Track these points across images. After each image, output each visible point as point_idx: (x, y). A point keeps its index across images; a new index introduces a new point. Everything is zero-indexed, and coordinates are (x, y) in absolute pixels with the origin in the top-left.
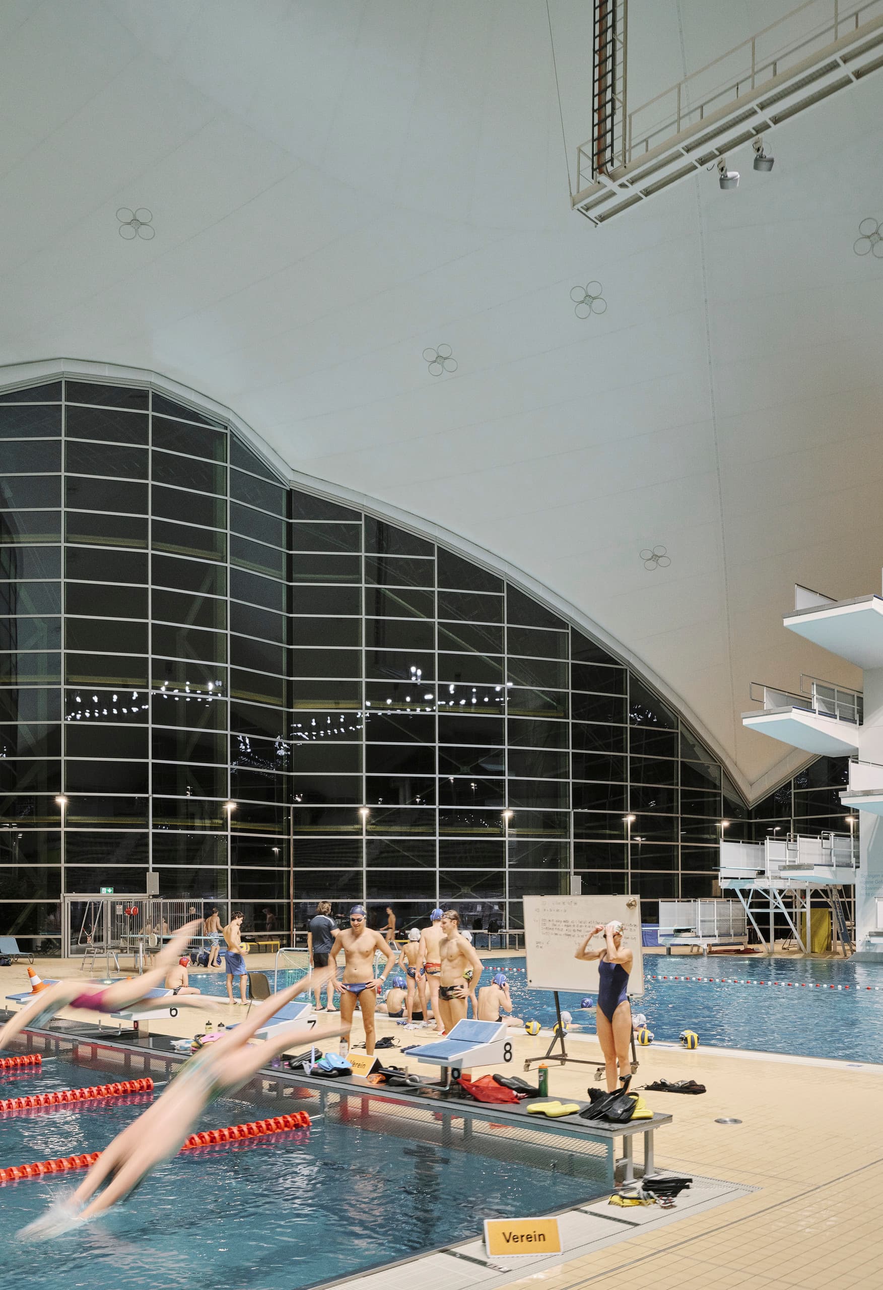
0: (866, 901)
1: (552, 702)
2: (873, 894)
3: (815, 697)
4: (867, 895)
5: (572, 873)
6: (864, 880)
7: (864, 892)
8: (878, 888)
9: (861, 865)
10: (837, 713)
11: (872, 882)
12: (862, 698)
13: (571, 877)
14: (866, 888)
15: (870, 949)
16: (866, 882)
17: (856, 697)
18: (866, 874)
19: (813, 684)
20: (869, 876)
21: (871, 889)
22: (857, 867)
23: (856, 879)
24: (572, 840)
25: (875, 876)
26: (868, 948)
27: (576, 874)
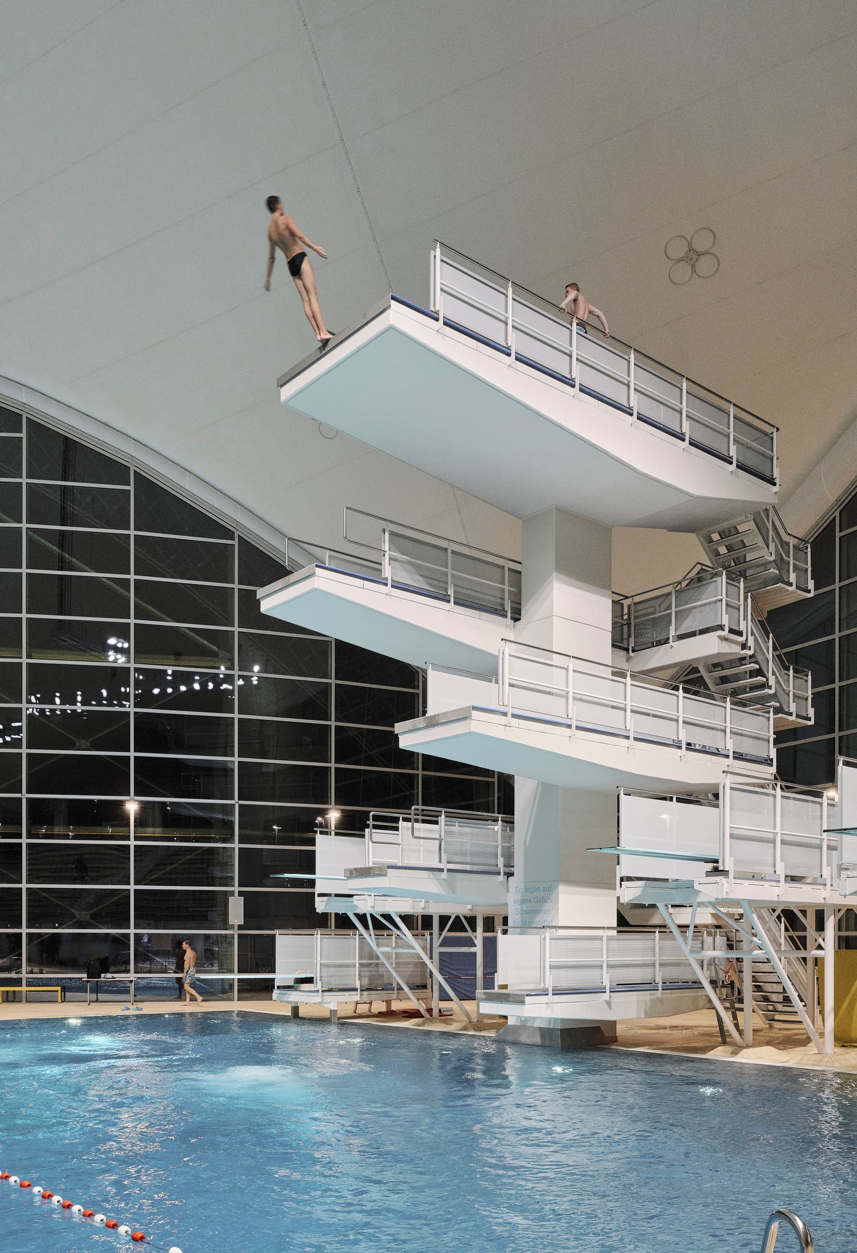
2: (529, 924)
3: (387, 555)
4: (523, 923)
6: (520, 898)
7: (518, 919)
8: (537, 911)
9: (515, 870)
10: (451, 592)
11: (530, 901)
12: (520, 573)
14: (522, 910)
16: (523, 901)
17: (506, 569)
19: (384, 531)
20: (526, 889)
21: (529, 912)
22: (510, 875)
23: (509, 894)
25: (535, 889)
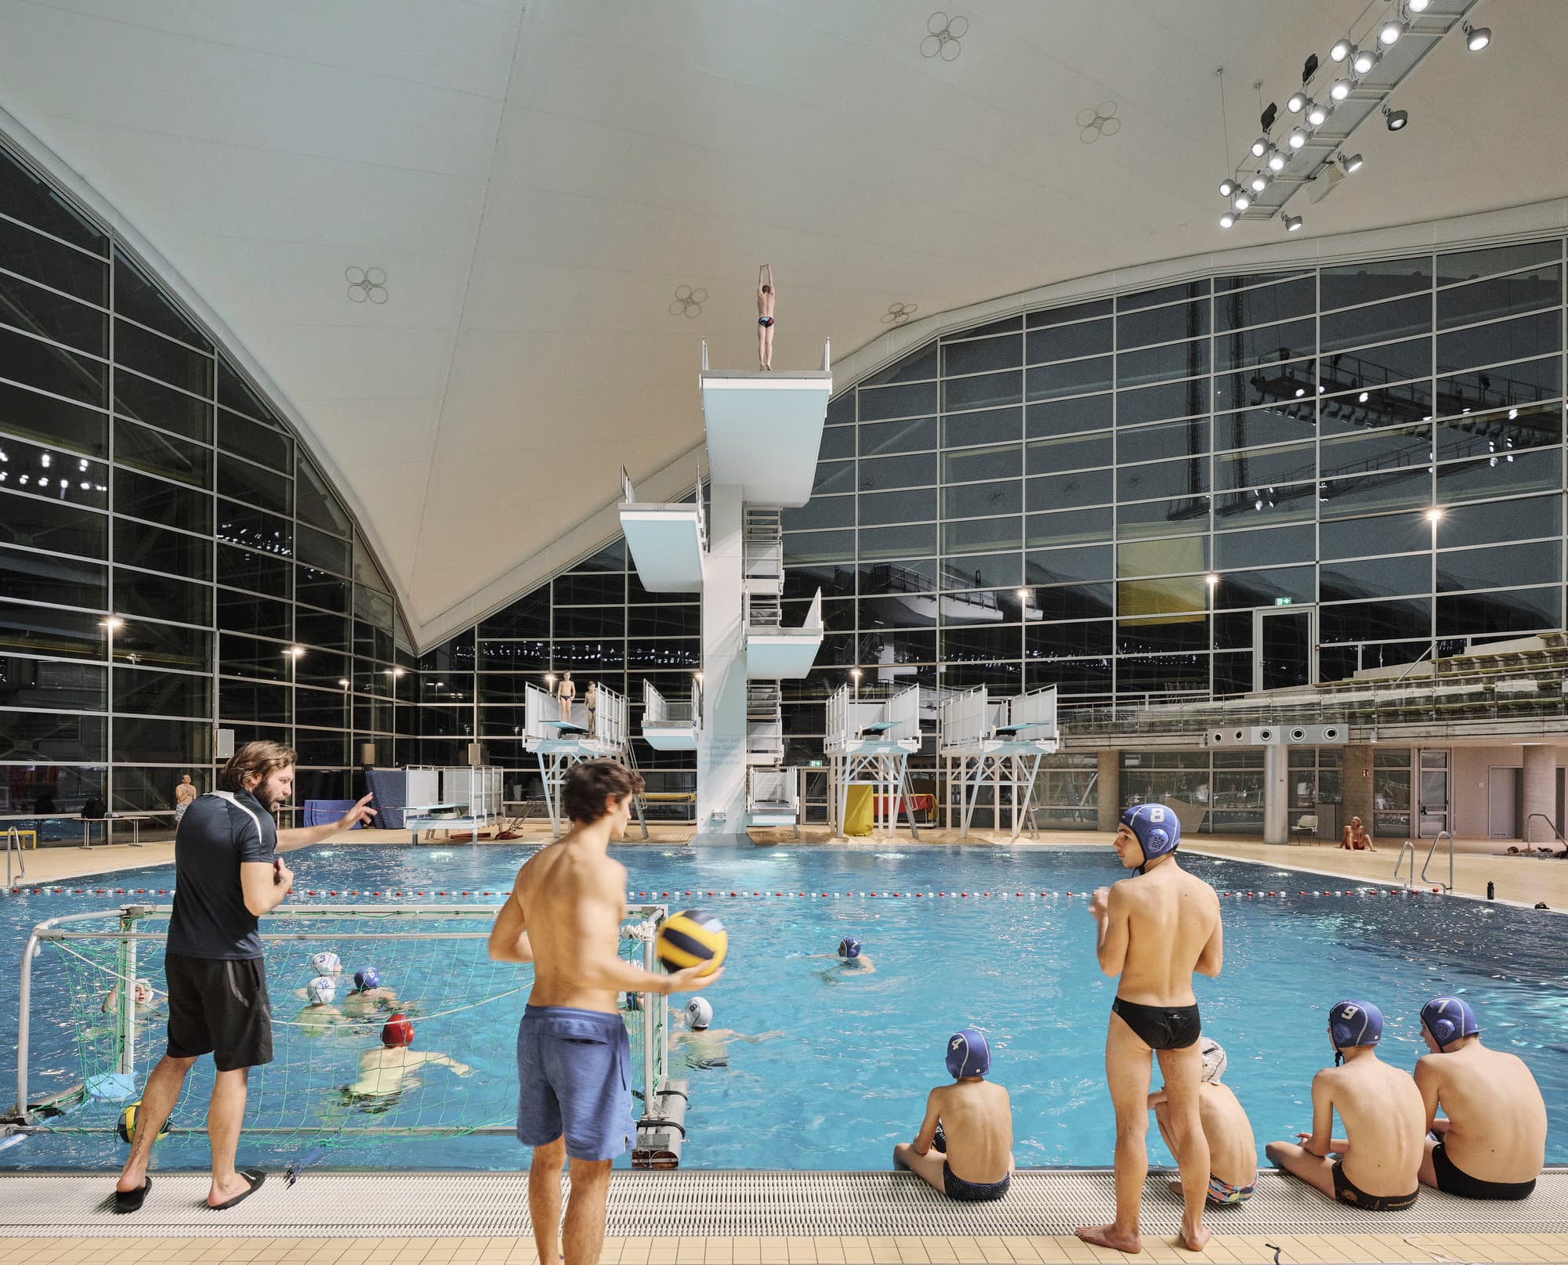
0: (711, 770)
1: (184, 459)
2: (720, 763)
4: (713, 763)
5: (216, 725)
6: (708, 745)
7: (708, 759)
8: (726, 755)
9: (705, 726)
11: (718, 748)
13: (214, 732)
14: (711, 754)
15: (715, 830)
16: (712, 748)
18: (711, 737)
20: (715, 740)
21: (716, 755)
22: (701, 729)
24: (217, 676)
25: (722, 740)
26: (712, 828)
27: (222, 726)
